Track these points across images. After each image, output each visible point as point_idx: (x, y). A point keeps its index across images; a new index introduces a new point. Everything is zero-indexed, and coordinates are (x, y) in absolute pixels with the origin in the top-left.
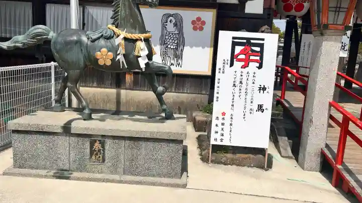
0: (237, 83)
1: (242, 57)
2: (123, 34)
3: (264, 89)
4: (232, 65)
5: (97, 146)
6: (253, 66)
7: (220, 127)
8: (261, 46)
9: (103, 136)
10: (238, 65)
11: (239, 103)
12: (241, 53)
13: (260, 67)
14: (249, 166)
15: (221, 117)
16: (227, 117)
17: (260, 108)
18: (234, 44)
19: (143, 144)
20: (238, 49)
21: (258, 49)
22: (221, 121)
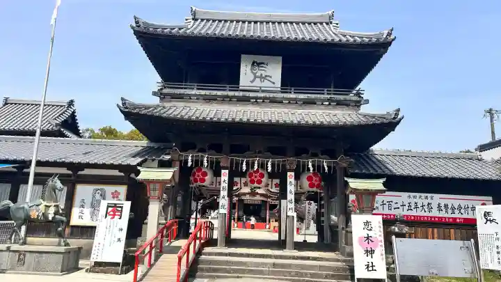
0: (108, 227)
1: (112, 213)
2: (45, 203)
3: (121, 230)
4: (106, 217)
5: (22, 256)
6: (117, 217)
7: (97, 251)
8: (122, 207)
9: (25, 251)
10: (109, 217)
11: (108, 237)
12: (112, 211)
13: (120, 218)
14: (112, 273)
15: (98, 245)
16: (101, 245)
17: (119, 240)
18: (108, 207)
19: (44, 255)
20: (110, 209)
21: (120, 209)
22: (97, 248)
